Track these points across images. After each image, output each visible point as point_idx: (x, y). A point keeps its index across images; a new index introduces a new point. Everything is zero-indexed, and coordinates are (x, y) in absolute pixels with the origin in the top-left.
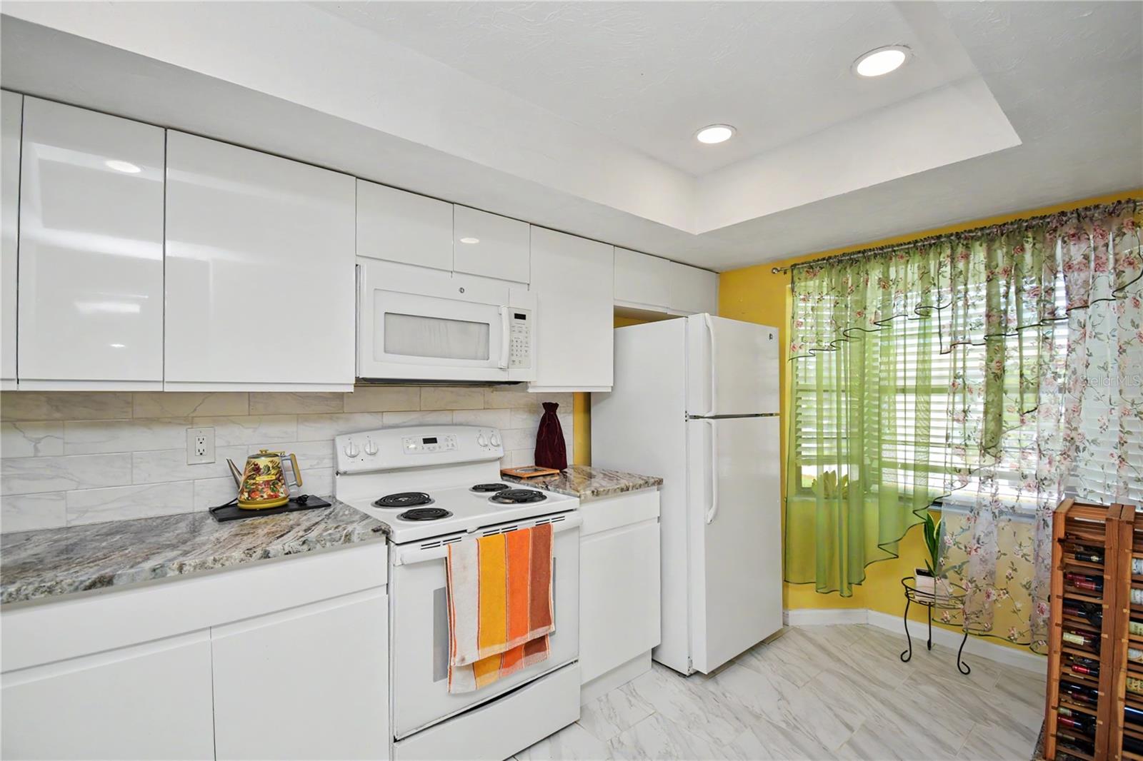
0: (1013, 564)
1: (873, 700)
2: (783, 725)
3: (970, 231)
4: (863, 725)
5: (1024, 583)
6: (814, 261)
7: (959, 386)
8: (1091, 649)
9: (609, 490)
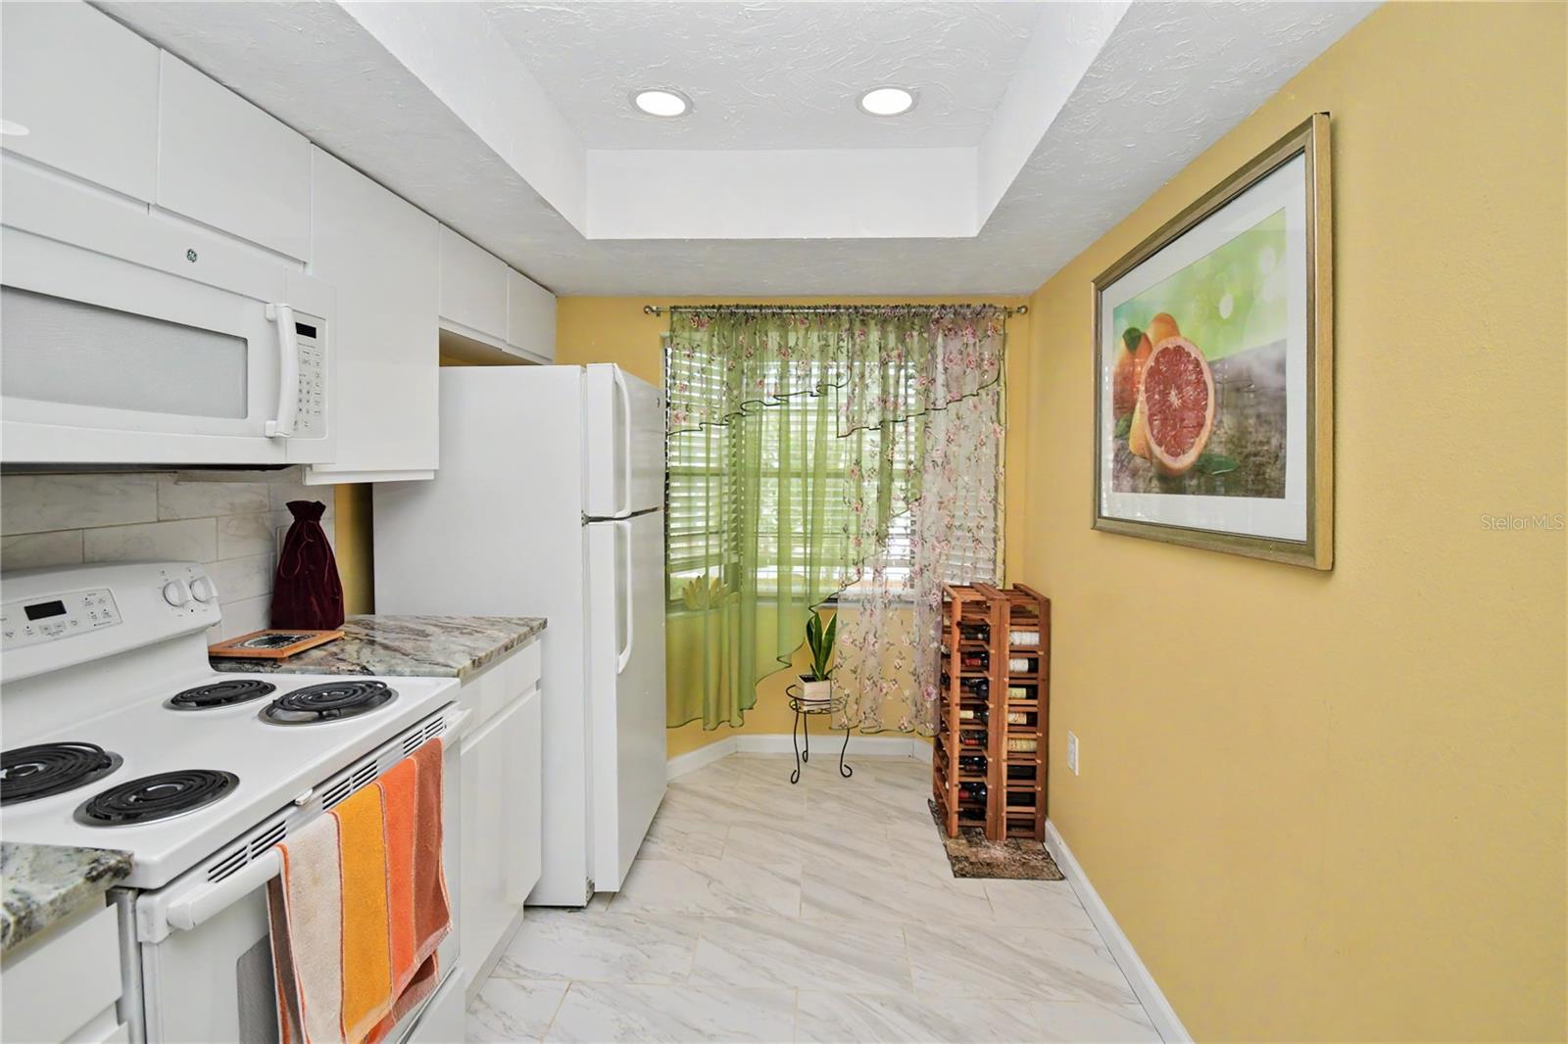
0: (900, 653)
1: (795, 838)
2: (732, 914)
3: (867, 307)
4: (803, 872)
5: (911, 670)
6: (702, 308)
7: (857, 470)
8: (977, 721)
9: (492, 652)
